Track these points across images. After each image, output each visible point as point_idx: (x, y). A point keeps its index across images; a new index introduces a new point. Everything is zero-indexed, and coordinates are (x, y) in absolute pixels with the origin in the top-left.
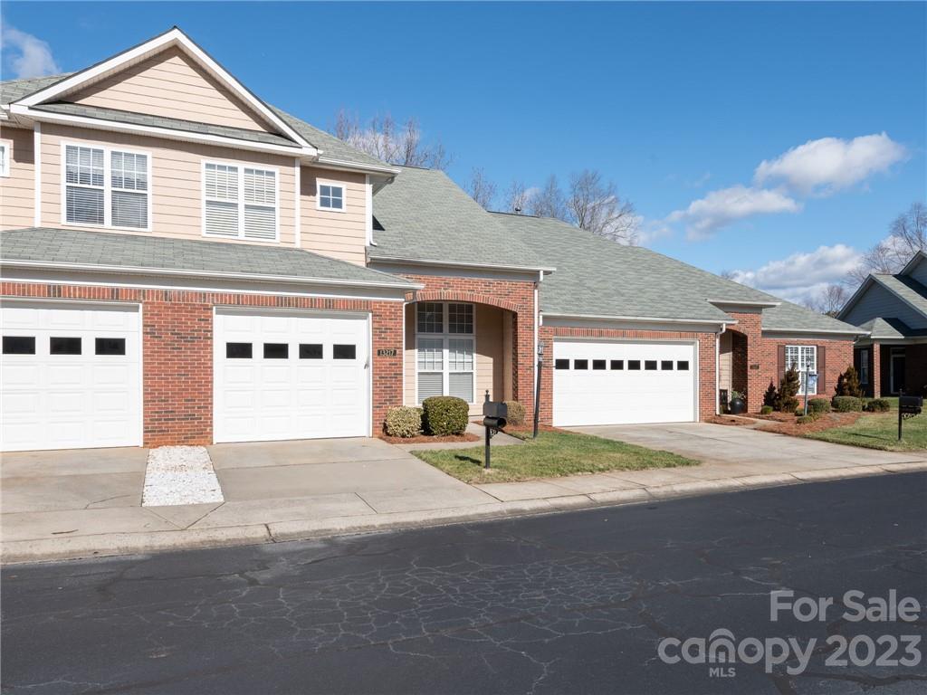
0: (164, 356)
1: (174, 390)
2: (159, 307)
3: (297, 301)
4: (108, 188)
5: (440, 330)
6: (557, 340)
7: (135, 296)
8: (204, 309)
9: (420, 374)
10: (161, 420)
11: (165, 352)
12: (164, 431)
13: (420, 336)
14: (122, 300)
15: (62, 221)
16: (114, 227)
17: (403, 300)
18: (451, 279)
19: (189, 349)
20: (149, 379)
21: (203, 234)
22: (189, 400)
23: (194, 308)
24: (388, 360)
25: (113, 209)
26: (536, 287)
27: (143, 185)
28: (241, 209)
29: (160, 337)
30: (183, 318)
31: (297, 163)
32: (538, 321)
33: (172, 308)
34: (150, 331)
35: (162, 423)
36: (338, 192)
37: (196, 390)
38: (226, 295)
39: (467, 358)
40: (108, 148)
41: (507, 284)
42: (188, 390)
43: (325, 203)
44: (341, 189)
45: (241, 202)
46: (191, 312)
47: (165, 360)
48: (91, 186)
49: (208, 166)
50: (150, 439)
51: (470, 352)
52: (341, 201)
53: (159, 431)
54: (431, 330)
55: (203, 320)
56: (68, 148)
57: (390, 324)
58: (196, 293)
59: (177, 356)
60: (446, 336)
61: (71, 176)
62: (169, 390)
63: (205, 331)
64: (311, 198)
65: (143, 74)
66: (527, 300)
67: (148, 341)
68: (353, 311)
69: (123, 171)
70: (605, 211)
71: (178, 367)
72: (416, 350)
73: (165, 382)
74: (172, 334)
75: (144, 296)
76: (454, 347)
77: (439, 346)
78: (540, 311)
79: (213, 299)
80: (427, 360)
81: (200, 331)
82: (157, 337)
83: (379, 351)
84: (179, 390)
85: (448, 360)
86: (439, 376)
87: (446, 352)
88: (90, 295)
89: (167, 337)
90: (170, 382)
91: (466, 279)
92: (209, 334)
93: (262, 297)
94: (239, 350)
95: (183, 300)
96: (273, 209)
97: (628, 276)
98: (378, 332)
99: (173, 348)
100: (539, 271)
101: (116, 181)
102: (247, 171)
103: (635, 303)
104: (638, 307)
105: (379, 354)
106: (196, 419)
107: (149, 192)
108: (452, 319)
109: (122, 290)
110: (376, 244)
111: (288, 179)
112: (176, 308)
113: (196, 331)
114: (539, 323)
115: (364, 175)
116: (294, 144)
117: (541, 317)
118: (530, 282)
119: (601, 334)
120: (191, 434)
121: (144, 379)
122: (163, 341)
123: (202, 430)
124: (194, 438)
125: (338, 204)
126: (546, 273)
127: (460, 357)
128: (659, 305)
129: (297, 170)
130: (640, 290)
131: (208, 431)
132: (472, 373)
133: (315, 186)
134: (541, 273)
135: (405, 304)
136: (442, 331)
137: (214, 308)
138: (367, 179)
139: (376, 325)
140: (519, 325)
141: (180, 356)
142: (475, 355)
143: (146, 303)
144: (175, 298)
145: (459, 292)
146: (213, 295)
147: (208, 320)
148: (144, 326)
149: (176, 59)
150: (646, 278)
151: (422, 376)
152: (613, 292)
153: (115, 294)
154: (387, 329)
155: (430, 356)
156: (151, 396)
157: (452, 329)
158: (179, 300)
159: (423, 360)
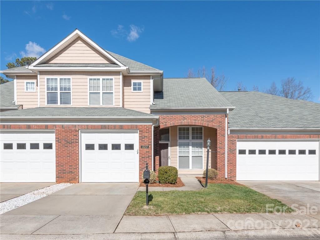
0: (62, 149)
1: (66, 162)
2: (60, 131)
3: (109, 126)
4: (59, 91)
5: (188, 138)
6: (238, 141)
7: (53, 127)
8: (75, 131)
9: (179, 156)
10: (61, 173)
11: (62, 148)
12: (62, 177)
13: (180, 141)
14: (49, 129)
15: (45, 104)
16: (61, 105)
17: (152, 124)
18: (186, 115)
19: (71, 146)
20: (57, 158)
21: (88, 105)
22: (70, 166)
23: (72, 131)
24: (145, 150)
25: (61, 99)
26: (226, 116)
27: (69, 89)
28: (101, 94)
29: (61, 142)
30: (68, 135)
31: (121, 73)
32: (227, 132)
33: (65, 131)
34: (58, 140)
35: (62, 174)
36: (140, 84)
37: (73, 162)
38: (83, 125)
39: (200, 150)
40: (59, 77)
41: (212, 116)
42: (70, 162)
43: (135, 89)
44: (141, 83)
45: (101, 92)
46: (71, 132)
47: (63, 151)
48: (50, 91)
49: (90, 79)
50: (58, 180)
51: (201, 147)
52: (141, 87)
53: (61, 177)
54: (184, 138)
55: (75, 135)
56: (47, 79)
57: (146, 135)
58: (73, 125)
59: (66, 149)
60: (191, 141)
61: (48, 89)
62: (64, 162)
63: (76, 140)
64: (129, 88)
65: (69, 49)
66: (222, 123)
67: (57, 144)
68: (131, 130)
69: (63, 85)
70: (297, 92)
71: (67, 154)
72: (178, 147)
73: (63, 159)
74: (65, 141)
75: (56, 127)
76: (194, 145)
77: (188, 145)
78: (228, 128)
79: (78, 127)
80: (196, 151)
81: (74, 140)
82: (60, 142)
83: (141, 146)
84: (67, 162)
85: (191, 151)
86: (187, 158)
87: (190, 147)
88: (39, 128)
89: (63, 142)
90: (64, 159)
91: (193, 115)
92: (77, 141)
93: (96, 126)
94: (90, 147)
95: (68, 128)
96: (112, 93)
97: (284, 111)
98: (141, 138)
99: (65, 146)
100: (227, 109)
101: (61, 89)
102: (103, 79)
103: (283, 122)
104: (285, 124)
105: (141, 148)
106: (73, 173)
107: (71, 91)
108: (193, 133)
109: (49, 125)
110: (154, 104)
111: (117, 80)
112: (66, 131)
113: (73, 140)
114: (228, 133)
115: (149, 76)
116: (118, 66)
117: (229, 130)
118: (224, 114)
119: (262, 137)
120: (71, 179)
121: (56, 158)
122: (62, 144)
123: (75, 177)
124: (72, 180)
125: (140, 89)
126: (231, 110)
127: (197, 150)
128: (298, 122)
129: (121, 77)
130: (289, 116)
131: (77, 178)
132: (202, 156)
133: (131, 83)
134: (228, 110)
135: (153, 126)
136: (189, 139)
137: (80, 131)
138: (151, 77)
139: (141, 135)
140: (218, 134)
141: (67, 149)
142: (203, 148)
143: (56, 130)
144: (66, 127)
145: (189, 121)
146: (78, 126)
147: (77, 135)
148: (56, 138)
149: (79, 42)
150: (295, 111)
151: (180, 158)
152: (273, 118)
153: (47, 127)
154: (144, 137)
155: (184, 149)
156: (58, 164)
157: (193, 138)
158: (67, 128)
159: (194, 151)
